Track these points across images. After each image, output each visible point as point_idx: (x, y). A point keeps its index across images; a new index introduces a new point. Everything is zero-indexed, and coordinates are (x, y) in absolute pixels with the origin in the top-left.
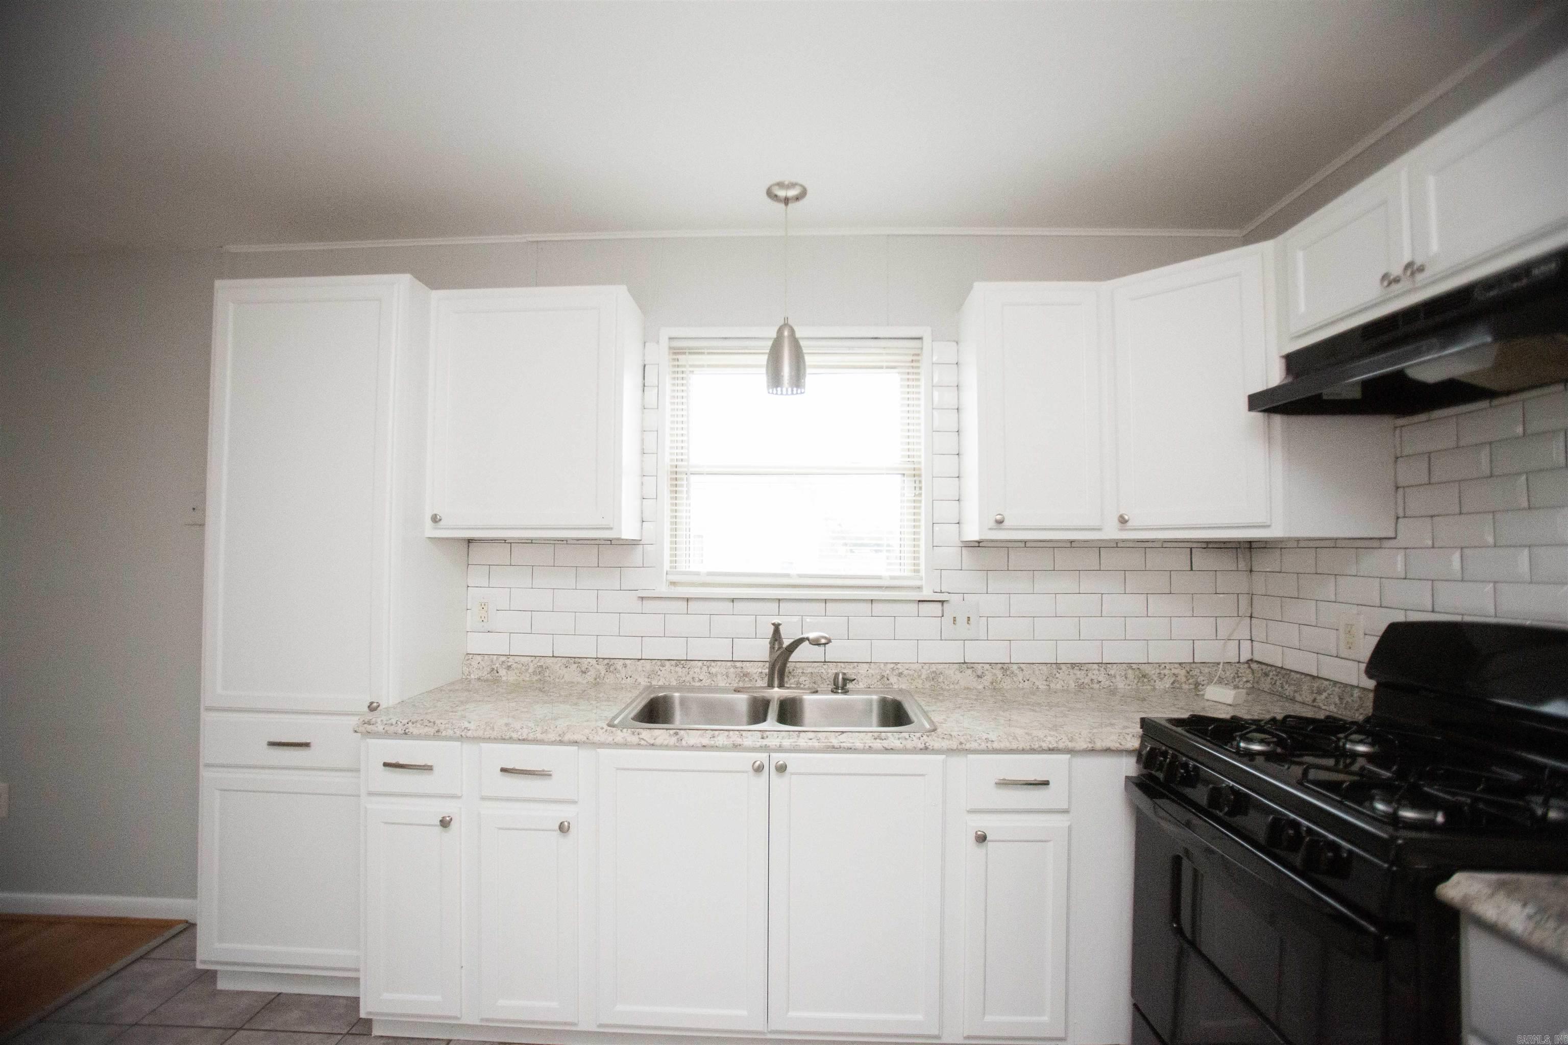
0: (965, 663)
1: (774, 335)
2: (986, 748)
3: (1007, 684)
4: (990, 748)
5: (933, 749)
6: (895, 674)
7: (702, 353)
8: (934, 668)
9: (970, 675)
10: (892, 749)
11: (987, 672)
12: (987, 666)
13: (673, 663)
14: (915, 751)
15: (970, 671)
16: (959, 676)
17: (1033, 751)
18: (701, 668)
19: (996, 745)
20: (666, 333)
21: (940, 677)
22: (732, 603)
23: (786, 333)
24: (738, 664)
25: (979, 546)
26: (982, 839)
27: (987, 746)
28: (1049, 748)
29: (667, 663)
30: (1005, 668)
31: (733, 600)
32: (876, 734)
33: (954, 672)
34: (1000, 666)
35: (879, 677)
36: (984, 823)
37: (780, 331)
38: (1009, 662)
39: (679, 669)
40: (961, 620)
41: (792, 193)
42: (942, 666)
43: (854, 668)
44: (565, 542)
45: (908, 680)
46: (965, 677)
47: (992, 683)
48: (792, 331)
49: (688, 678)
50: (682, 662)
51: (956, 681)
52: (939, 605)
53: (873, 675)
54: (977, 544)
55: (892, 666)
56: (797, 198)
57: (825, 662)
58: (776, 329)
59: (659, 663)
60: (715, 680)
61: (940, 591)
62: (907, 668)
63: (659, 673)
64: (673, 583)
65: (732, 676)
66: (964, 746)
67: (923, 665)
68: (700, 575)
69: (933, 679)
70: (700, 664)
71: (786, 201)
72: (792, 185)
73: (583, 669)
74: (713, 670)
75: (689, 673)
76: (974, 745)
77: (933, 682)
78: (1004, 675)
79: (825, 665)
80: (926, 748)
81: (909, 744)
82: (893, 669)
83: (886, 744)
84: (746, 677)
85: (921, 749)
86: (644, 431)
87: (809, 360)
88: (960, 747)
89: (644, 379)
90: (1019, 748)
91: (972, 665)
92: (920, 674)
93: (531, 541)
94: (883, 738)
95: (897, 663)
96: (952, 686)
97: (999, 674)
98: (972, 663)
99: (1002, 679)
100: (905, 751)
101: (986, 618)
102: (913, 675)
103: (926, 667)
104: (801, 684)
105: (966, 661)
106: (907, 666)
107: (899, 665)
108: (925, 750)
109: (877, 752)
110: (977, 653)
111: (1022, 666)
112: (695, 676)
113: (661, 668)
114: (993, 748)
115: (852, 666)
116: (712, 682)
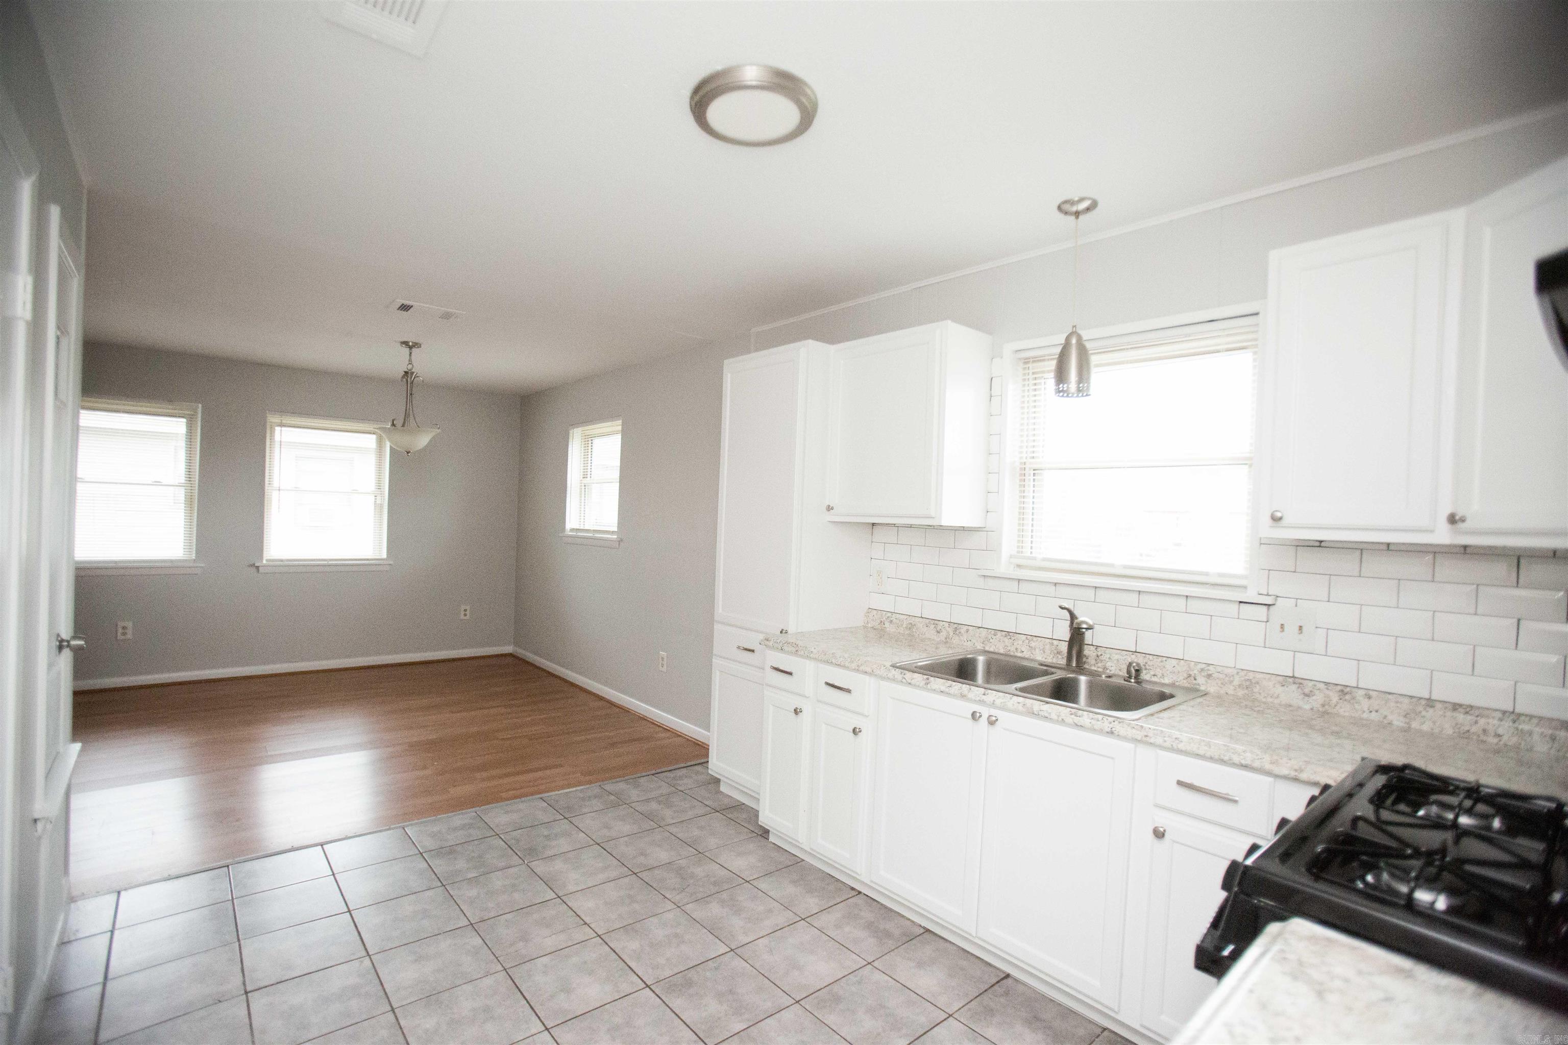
0: (1293, 677)
1: (1063, 341)
2: (1171, 747)
3: (1344, 710)
4: (1175, 747)
5: (1118, 735)
6: (1203, 674)
7: (1044, 360)
8: (1251, 676)
9: (1294, 691)
10: (1081, 726)
11: (1317, 692)
12: (1322, 686)
13: (1004, 633)
14: (1101, 732)
15: (1294, 687)
16: (1279, 689)
17: (1222, 761)
18: (1023, 642)
19: (1181, 746)
20: (1009, 348)
21: (1256, 687)
22: (1054, 587)
23: (1074, 341)
24: (1055, 642)
25: (1320, 546)
26: (1159, 834)
27: (1172, 745)
28: (1240, 763)
29: (999, 634)
30: (1344, 691)
31: (1056, 584)
32: (1073, 711)
33: (1274, 684)
34: (1339, 688)
35: (1185, 675)
36: (1163, 820)
37: (1068, 339)
38: (1355, 685)
39: (1006, 640)
40: (1291, 629)
41: (1082, 206)
42: (1262, 676)
43: (1162, 662)
44: (933, 527)
45: (1217, 684)
46: (1290, 695)
47: (1323, 706)
48: (1079, 338)
49: (1013, 649)
50: (1011, 634)
51: (1275, 695)
52: (1265, 608)
53: (1179, 672)
54: (1318, 544)
55: (1204, 666)
56: (1088, 209)
57: (1136, 652)
58: (1065, 336)
59: (993, 632)
60: (1034, 653)
61: (1266, 594)
62: (1219, 670)
63: (991, 640)
64: (1019, 566)
65: (1048, 652)
66: (1148, 739)
67: (1240, 671)
68: (1036, 560)
69: (1247, 688)
70: (1024, 637)
71: (1077, 214)
72: (1081, 200)
73: (938, 629)
74: (1033, 644)
75: (1013, 644)
76: (1159, 741)
77: (1247, 691)
78: (1341, 699)
79: (1133, 654)
80: (1112, 733)
81: (1098, 725)
82: (1202, 670)
83: (1077, 720)
84: (1059, 654)
85: (1108, 732)
86: (991, 435)
87: (1094, 359)
88: (1145, 739)
89: (991, 390)
90: (1206, 755)
91: (1300, 681)
92: (1232, 679)
93: (911, 526)
94: (1078, 715)
95: (1209, 665)
96: (1269, 700)
97: (1335, 698)
98: (1302, 679)
99: (1337, 703)
100: (1093, 730)
101: (1325, 630)
102: (1224, 680)
103: (1242, 673)
104: (1107, 669)
105: (1296, 675)
106: (1219, 669)
107: (1211, 666)
108: (1111, 733)
109: (1069, 725)
110: (1310, 668)
111: (1371, 693)
112: (1019, 647)
113: (993, 637)
114: (1178, 748)
115: (1160, 659)
116: (1031, 655)
